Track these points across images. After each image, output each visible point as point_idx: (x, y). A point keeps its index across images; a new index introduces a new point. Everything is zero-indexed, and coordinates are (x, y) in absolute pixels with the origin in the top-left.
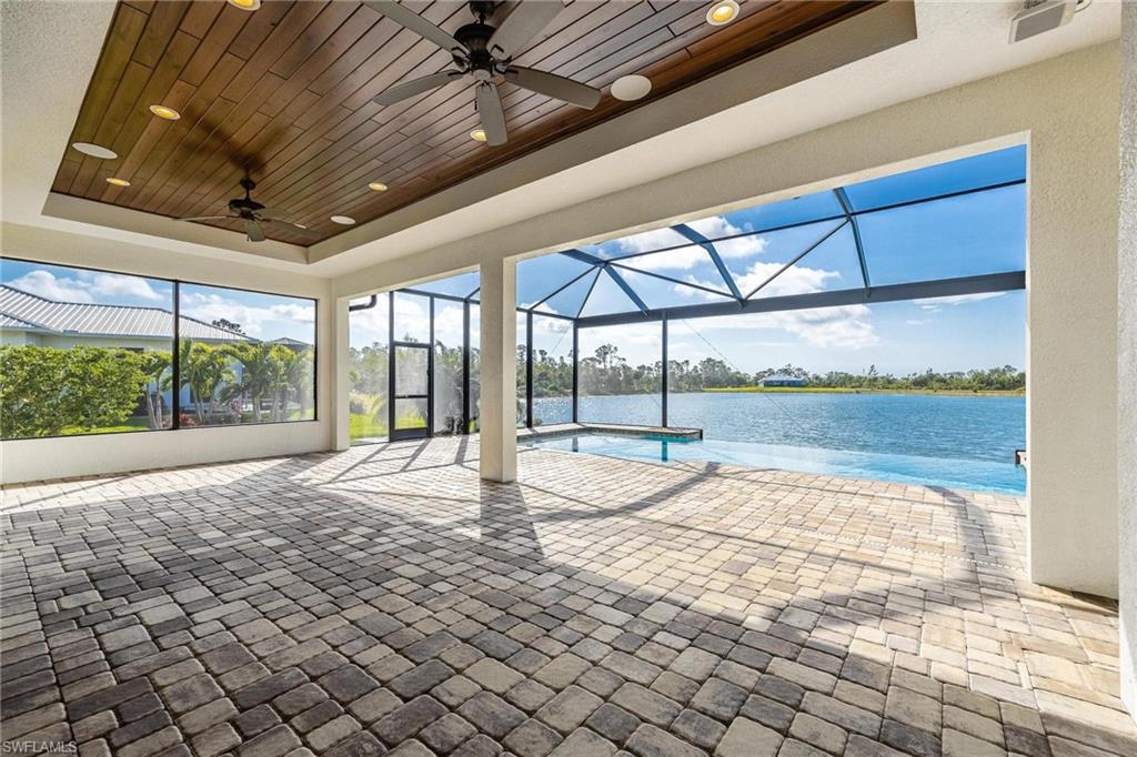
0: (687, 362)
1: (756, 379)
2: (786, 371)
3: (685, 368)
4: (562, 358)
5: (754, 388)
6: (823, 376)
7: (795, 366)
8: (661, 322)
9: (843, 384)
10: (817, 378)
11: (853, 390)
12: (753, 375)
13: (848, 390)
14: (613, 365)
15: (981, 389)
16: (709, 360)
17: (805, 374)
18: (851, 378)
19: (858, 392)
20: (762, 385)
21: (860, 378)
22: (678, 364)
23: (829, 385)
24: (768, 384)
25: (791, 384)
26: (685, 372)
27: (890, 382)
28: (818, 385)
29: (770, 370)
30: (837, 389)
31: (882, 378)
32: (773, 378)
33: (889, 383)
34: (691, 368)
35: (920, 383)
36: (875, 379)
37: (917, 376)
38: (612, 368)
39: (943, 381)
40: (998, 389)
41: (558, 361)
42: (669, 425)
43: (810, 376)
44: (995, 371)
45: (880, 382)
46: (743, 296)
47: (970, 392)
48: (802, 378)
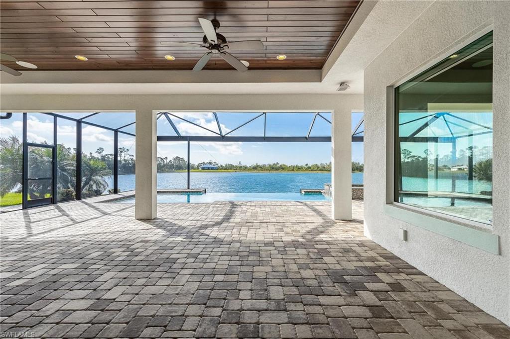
0: (166, 158)
1: (198, 166)
2: (210, 163)
3: (165, 161)
4: (91, 153)
5: (198, 170)
6: (224, 165)
7: (213, 161)
9: (231, 169)
10: (222, 166)
11: (234, 171)
12: (196, 165)
13: (232, 171)
14: (126, 158)
16: (177, 157)
18: (233, 166)
20: (201, 169)
21: (236, 166)
22: (162, 159)
23: (226, 169)
24: (203, 169)
25: (212, 169)
26: (165, 163)
28: (222, 169)
29: (204, 162)
30: (229, 171)
32: (205, 166)
33: (245, 168)
34: (168, 161)
35: (255, 168)
36: (241, 167)
38: (125, 160)
39: (261, 167)
40: (275, 170)
41: (89, 155)
42: (191, 188)
43: (219, 165)
44: (274, 164)
45: (243, 168)
46: (223, 135)
47: (268, 171)
48: (216, 166)
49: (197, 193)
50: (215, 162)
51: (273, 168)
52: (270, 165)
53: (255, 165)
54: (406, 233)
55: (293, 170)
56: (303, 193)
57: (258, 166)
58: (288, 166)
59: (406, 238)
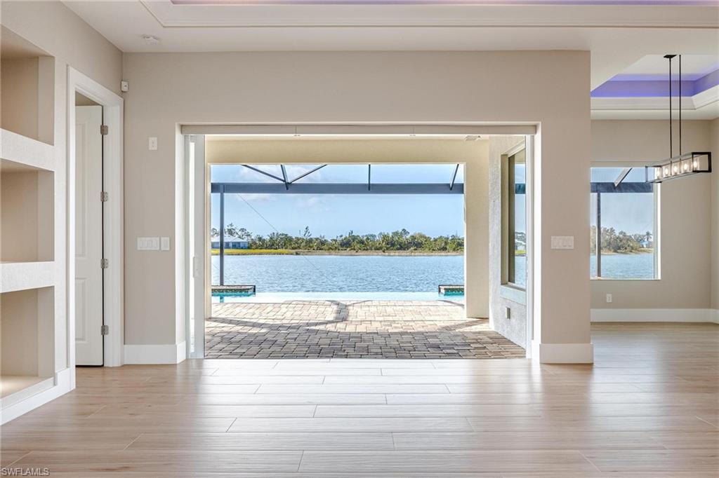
6: (267, 238)
7: (238, 226)
8: (219, 194)
9: (284, 246)
10: (260, 239)
11: (294, 251)
13: (287, 251)
15: (387, 249)
17: (248, 235)
18: (290, 239)
19: (297, 254)
21: (298, 239)
23: (270, 246)
25: (236, 246)
27: (323, 243)
28: (261, 247)
30: (279, 251)
31: (317, 239)
36: (311, 241)
37: (343, 237)
39: (362, 242)
40: (398, 249)
42: (225, 284)
43: (254, 236)
44: (396, 234)
46: (289, 180)
47: (380, 252)
48: (246, 239)
50: (242, 230)
51: (393, 245)
52: (385, 237)
53: (346, 235)
54: (509, 310)
55: (444, 249)
56: (443, 291)
57: (354, 238)
59: (509, 316)
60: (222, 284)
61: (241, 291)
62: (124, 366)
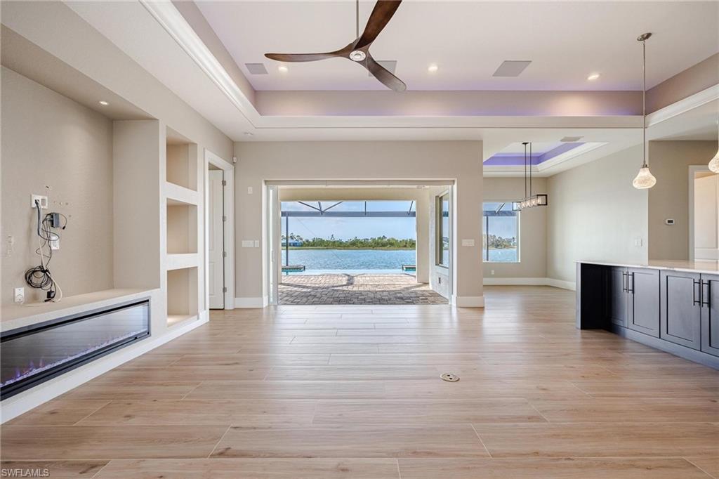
2: (292, 237)
6: (310, 240)
7: (296, 234)
8: (286, 217)
9: (320, 245)
10: (307, 241)
11: (326, 248)
13: (322, 248)
15: (375, 246)
17: (301, 239)
18: (324, 241)
19: (328, 249)
21: (328, 241)
23: (313, 245)
25: (295, 245)
27: (341, 243)
28: (308, 245)
30: (318, 247)
31: (338, 241)
35: (354, 244)
36: (334, 242)
39: (362, 243)
40: (381, 246)
42: (289, 265)
43: (304, 240)
44: (379, 238)
45: (336, 243)
46: (323, 210)
47: (372, 248)
48: (300, 241)
49: (298, 269)
50: (298, 236)
51: (378, 244)
52: (374, 240)
53: (353, 239)
54: (440, 279)
55: (405, 246)
56: (405, 269)
57: (357, 241)
58: (399, 240)
59: (440, 282)
60: (287, 265)
61: (297, 269)
62: (235, 309)
